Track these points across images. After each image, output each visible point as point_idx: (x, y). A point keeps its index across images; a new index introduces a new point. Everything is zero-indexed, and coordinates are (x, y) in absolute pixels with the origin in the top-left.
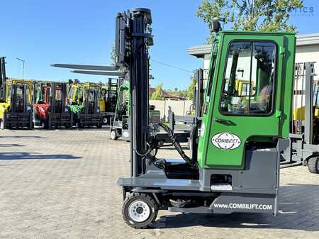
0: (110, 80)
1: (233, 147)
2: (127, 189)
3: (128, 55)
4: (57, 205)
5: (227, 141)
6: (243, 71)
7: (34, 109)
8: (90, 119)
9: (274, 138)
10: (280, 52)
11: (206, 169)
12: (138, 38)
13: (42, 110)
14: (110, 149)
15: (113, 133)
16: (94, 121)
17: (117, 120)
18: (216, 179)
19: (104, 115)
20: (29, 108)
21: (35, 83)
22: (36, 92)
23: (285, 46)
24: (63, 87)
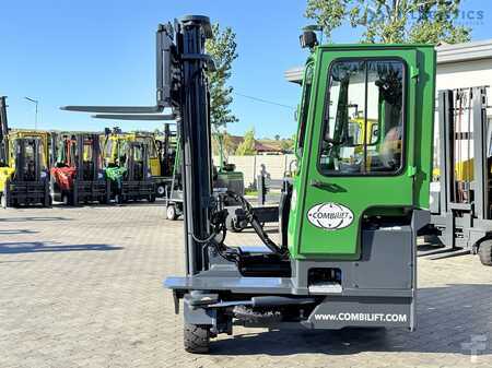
0: (167, 126)
1: (342, 226)
2: (179, 293)
3: (176, 89)
4: (76, 320)
5: (332, 216)
6: (356, 106)
7: (52, 175)
8: (136, 189)
9: (406, 209)
10: (412, 75)
11: (300, 260)
12: (191, 61)
13: (64, 177)
14: (165, 235)
15: (171, 209)
16: (143, 191)
17: (175, 189)
18: (317, 276)
19: (159, 181)
20: (44, 175)
21: (55, 135)
22: (56, 149)
23: (420, 65)
24: (94, 140)
